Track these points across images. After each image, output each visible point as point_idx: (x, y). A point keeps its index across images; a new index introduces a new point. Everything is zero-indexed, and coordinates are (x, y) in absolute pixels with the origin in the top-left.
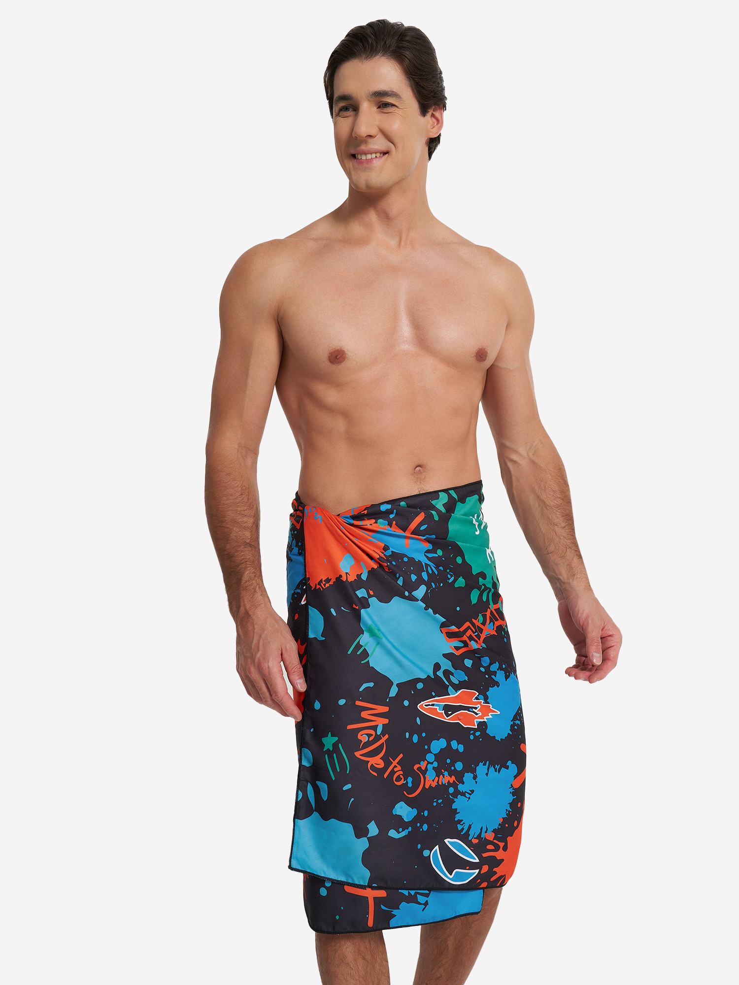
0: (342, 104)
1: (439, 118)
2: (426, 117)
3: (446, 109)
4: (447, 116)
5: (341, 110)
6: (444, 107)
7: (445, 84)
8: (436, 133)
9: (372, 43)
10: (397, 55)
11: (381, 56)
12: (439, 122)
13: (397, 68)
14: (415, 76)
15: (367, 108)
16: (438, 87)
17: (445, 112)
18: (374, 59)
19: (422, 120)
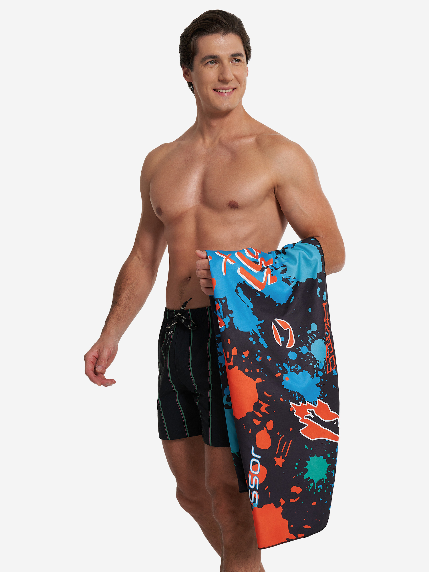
5: (207, 63)
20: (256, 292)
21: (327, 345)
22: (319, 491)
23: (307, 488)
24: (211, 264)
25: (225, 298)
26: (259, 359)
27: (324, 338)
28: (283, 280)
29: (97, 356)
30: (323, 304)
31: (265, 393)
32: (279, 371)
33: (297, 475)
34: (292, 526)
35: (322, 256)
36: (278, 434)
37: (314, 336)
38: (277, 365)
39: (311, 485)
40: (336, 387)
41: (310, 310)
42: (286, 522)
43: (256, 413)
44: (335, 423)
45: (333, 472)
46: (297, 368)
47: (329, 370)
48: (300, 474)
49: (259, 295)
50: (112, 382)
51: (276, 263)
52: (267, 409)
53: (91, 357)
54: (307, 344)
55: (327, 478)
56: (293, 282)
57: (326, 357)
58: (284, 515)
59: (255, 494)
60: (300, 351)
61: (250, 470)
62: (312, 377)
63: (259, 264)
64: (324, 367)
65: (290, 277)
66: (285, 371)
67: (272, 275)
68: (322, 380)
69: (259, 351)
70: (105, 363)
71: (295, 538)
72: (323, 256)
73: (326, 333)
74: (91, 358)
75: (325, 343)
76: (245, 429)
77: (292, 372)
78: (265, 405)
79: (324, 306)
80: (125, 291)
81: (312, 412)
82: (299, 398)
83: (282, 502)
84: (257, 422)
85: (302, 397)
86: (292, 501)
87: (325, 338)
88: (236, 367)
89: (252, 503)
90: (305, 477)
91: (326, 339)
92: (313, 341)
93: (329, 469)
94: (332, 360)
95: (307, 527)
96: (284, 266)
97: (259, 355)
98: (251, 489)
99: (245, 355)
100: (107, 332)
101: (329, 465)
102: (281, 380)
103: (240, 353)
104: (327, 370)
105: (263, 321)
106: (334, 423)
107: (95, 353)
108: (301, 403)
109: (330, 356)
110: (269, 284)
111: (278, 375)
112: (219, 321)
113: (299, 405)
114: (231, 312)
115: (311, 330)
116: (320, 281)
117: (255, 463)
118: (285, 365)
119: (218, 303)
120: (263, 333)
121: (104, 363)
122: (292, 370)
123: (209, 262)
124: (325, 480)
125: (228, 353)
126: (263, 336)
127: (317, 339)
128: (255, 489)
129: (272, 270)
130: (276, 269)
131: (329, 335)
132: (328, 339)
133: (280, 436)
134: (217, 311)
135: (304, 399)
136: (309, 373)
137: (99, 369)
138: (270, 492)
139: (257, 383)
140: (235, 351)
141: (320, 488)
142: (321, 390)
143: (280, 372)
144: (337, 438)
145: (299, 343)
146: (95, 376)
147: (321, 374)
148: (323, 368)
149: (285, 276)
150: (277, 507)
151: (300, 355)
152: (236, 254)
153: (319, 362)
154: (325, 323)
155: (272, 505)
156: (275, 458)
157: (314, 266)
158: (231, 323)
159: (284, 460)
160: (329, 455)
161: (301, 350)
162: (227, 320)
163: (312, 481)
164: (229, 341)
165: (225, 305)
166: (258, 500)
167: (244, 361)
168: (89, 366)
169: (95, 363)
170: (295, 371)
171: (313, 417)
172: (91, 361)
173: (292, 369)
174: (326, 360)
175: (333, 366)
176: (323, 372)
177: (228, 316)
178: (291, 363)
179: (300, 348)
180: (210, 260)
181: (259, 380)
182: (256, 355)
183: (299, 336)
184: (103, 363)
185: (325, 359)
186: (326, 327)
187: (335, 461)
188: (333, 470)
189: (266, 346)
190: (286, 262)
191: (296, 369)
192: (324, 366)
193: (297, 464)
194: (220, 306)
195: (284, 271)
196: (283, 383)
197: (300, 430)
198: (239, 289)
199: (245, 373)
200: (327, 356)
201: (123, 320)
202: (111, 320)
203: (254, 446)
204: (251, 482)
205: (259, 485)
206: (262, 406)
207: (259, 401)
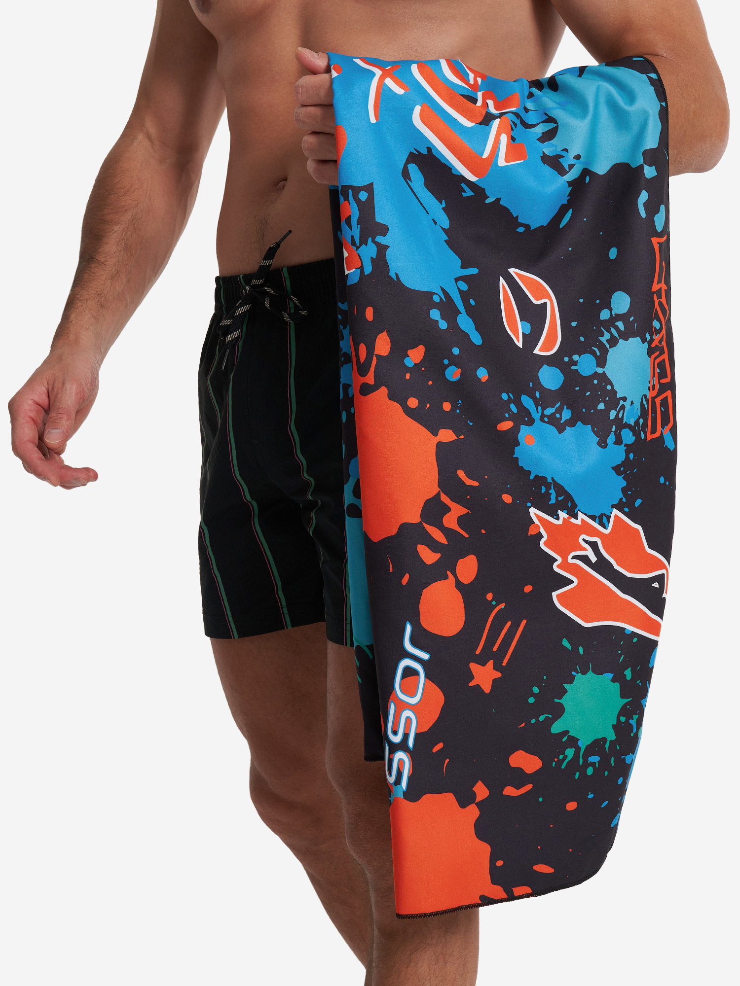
20: (463, 185)
21: (655, 359)
22: (590, 771)
23: (556, 760)
24: (336, 86)
25: (369, 188)
26: (453, 374)
27: (648, 336)
28: (545, 159)
29: (47, 403)
30: (655, 240)
31: (461, 473)
32: (509, 414)
33: (533, 721)
34: (500, 863)
35: (664, 104)
36: (490, 596)
37: (617, 328)
38: (505, 396)
39: (570, 753)
40: (667, 483)
41: (613, 253)
42: (485, 849)
43: (427, 527)
44: (656, 585)
45: (633, 722)
46: (561, 415)
47: (654, 431)
48: (542, 718)
49: (468, 193)
50: (88, 475)
51: (527, 110)
52: (461, 520)
53: (29, 405)
54: (596, 349)
55: (613, 737)
56: (571, 166)
57: (647, 393)
58: (482, 830)
59: (401, 762)
60: (574, 368)
61: (392, 688)
62: (603, 444)
63: (479, 103)
64: (641, 421)
65: (564, 153)
66: (524, 417)
67: (513, 139)
68: (631, 456)
69: (456, 351)
70: (70, 421)
71: (503, 895)
72: (667, 104)
73: (656, 324)
74: (28, 408)
75: (650, 352)
76: (391, 570)
77: (546, 422)
78: (457, 510)
79: (656, 247)
80: (116, 228)
81: (594, 545)
82: (560, 498)
83: (481, 791)
84: (429, 556)
85: (569, 497)
86: (510, 791)
87: (651, 336)
88: (383, 391)
89: (391, 784)
90: (557, 728)
91: (652, 340)
92: (613, 342)
93: (623, 711)
94: (664, 403)
95: (543, 869)
96: (550, 120)
97: (454, 361)
98: (391, 744)
99: (414, 357)
100: (72, 337)
101: (625, 701)
102: (511, 440)
103: (399, 350)
104: (649, 431)
105: (474, 271)
106: (653, 585)
107: (39, 394)
108: (563, 515)
109: (661, 392)
110: (501, 162)
111: (505, 426)
112: (346, 254)
113: (558, 519)
114: (383, 230)
115: (611, 310)
116: (650, 172)
117: (409, 672)
118: (527, 401)
119: (347, 198)
120: (472, 302)
121: (68, 423)
122: (546, 419)
123: (332, 81)
124: (608, 743)
125: (363, 349)
126: (470, 311)
127: (625, 336)
128: (403, 746)
129: (515, 125)
130: (526, 126)
131: (664, 331)
132: (660, 342)
133: (494, 603)
134: (343, 223)
135: (574, 505)
136: (593, 430)
137: (52, 439)
138: (447, 761)
139: (440, 445)
140: (383, 345)
141: (593, 764)
142: (624, 484)
143: (513, 417)
144: (656, 628)
145: (570, 346)
146: (41, 459)
147: (628, 437)
148: (637, 422)
149: (549, 149)
150: (463, 804)
151: (571, 376)
152: (414, 68)
153: (627, 404)
154: (654, 293)
155: (449, 799)
156: (473, 666)
157: (635, 128)
158: (380, 261)
159: (498, 675)
160: (628, 674)
161: (576, 363)
162: (368, 252)
163: (573, 742)
164: (369, 314)
165: (367, 208)
166: (410, 778)
167: (408, 376)
168: (26, 430)
169: (40, 422)
170: (553, 421)
171: (593, 559)
172: (31, 417)
173: (547, 416)
174: (647, 401)
175: (665, 422)
176: (636, 434)
177: (373, 241)
178: (545, 398)
179: (575, 357)
180: (334, 74)
181: (447, 435)
182: (446, 362)
183: (574, 324)
184: (65, 423)
185: (645, 396)
186: (657, 306)
187: (643, 692)
188: (636, 717)
189: (477, 339)
190: (558, 108)
191: (558, 416)
192: (640, 417)
193: (536, 690)
194: (353, 211)
195: (548, 136)
196: (518, 452)
197: (554, 594)
198: (413, 169)
199: (408, 411)
200: (651, 389)
201: (114, 306)
202: (79, 304)
203: (411, 624)
204: (393, 723)
205: (418, 736)
206: (447, 509)
207: (442, 494)
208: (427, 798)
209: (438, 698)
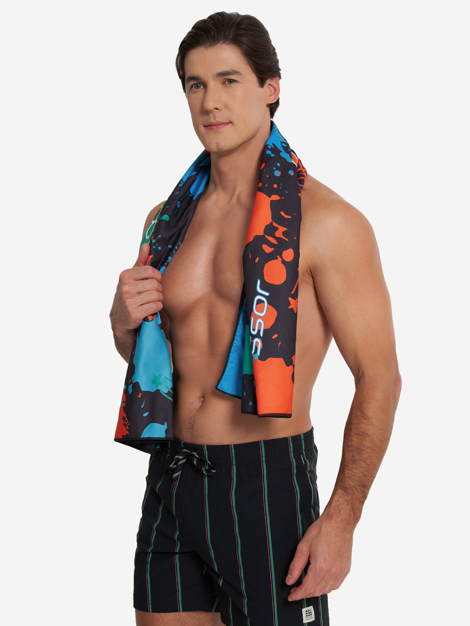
0: (192, 83)
1: (276, 86)
2: (264, 87)
3: (281, 78)
4: (282, 83)
5: (192, 87)
6: (280, 77)
7: (279, 57)
8: (274, 100)
9: (214, 35)
10: (236, 41)
11: (222, 43)
12: (276, 90)
13: (236, 51)
14: (252, 56)
15: (213, 85)
16: (272, 62)
17: (280, 80)
18: (217, 46)
19: (261, 90)
43: (267, 237)
61: (252, 310)
97: (278, 168)
117: (260, 302)
128: (258, 335)
139: (272, 201)
166: (261, 350)
203: (260, 279)
204: (253, 324)
205: (265, 331)
206: (277, 229)
207: (273, 222)
208: (270, 360)
209: (274, 313)
